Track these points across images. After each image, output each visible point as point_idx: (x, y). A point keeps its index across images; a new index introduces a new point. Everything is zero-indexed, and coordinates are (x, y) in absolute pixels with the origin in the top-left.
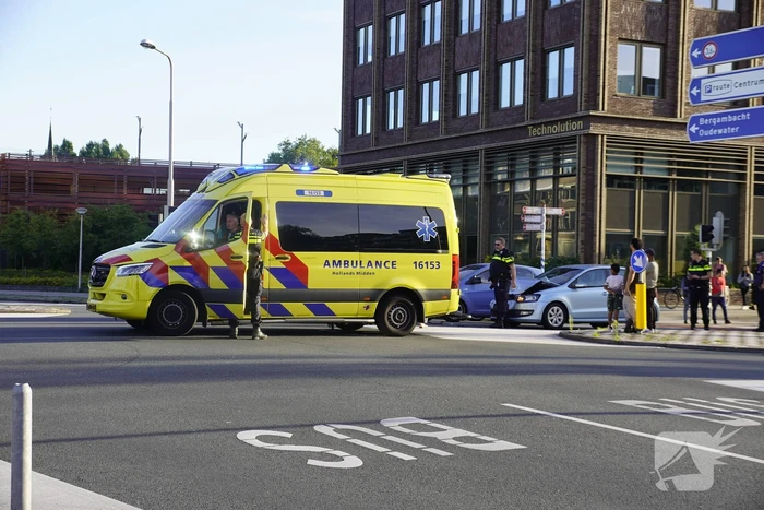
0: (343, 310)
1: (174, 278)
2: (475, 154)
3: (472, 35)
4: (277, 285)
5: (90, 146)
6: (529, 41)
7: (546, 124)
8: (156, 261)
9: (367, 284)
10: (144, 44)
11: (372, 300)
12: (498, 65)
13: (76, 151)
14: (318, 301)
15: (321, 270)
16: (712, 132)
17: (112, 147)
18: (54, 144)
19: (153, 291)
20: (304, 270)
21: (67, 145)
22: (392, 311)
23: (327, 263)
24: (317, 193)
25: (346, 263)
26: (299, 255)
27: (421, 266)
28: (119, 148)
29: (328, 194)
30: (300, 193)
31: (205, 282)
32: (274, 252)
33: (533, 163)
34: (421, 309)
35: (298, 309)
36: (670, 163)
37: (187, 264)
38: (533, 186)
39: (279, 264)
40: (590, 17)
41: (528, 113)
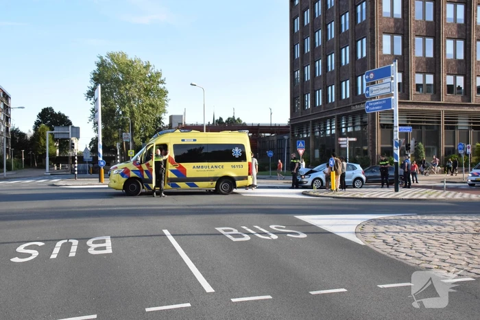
0: (202, 185)
1: (132, 174)
2: (333, 117)
3: (332, 72)
4: (174, 176)
5: (229, 119)
6: (350, 73)
7: (357, 105)
8: (125, 168)
9: (212, 174)
10: (191, 84)
11: (214, 181)
12: (341, 82)
13: (224, 121)
14: (191, 181)
15: (191, 169)
16: (373, 108)
17: (236, 119)
18: (215, 119)
19: (124, 179)
20: (185, 170)
21: (221, 119)
22: (222, 185)
23: (194, 167)
24: (190, 140)
25: (202, 167)
26: (182, 164)
27: (234, 167)
28: (238, 119)
29: (195, 140)
30: (183, 140)
31: (143, 176)
32: (172, 163)
33: (353, 120)
34: (235, 184)
35: (183, 186)
36: (408, 118)
37: (138, 169)
38: (354, 129)
39: (174, 168)
40: (371, 62)
41: (351, 101)
